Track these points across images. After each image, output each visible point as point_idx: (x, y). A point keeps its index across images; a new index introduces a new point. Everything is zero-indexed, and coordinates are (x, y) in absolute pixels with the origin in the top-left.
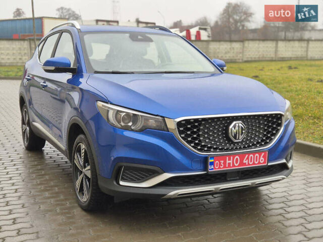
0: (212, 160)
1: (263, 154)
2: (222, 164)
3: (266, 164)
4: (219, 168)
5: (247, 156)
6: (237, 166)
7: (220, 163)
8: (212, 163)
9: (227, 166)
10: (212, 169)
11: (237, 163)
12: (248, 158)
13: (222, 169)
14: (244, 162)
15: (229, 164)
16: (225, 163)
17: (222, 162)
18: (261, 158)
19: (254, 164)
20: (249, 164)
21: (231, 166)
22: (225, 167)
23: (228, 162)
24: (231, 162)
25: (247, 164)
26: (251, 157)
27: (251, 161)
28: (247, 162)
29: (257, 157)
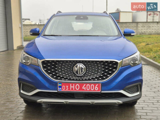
0: (60, 85)
1: (97, 85)
2: (67, 88)
3: (100, 91)
4: (65, 90)
5: (85, 85)
6: (78, 90)
7: (66, 87)
8: (60, 87)
9: (71, 89)
11: (77, 88)
12: (86, 86)
13: (67, 90)
14: (83, 88)
15: (72, 88)
16: (69, 87)
17: (67, 86)
18: (96, 87)
19: (90, 90)
20: (86, 90)
21: (74, 89)
22: (69, 89)
23: (71, 87)
24: (73, 87)
25: (85, 90)
26: (88, 86)
27: (88, 88)
28: (85, 88)
29: (92, 86)
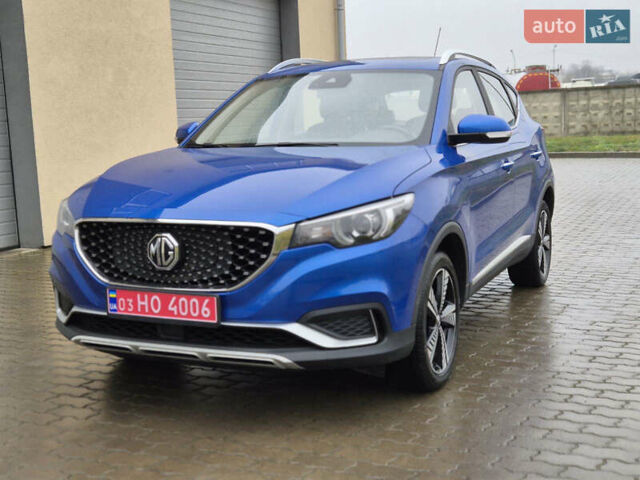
0: (113, 295)
1: (206, 301)
2: (130, 304)
3: (215, 321)
4: (126, 311)
5: (174, 299)
6: (156, 313)
7: (127, 303)
8: (114, 301)
9: (139, 310)
10: (115, 310)
11: (156, 308)
12: (176, 303)
13: (130, 312)
14: (170, 308)
15: (143, 307)
16: (135, 303)
17: (130, 301)
18: (204, 308)
19: (189, 315)
20: (179, 315)
21: (147, 310)
22: (135, 310)
23: (140, 303)
24: (146, 303)
25: (176, 313)
26: (183, 303)
27: (184, 310)
28: (175, 309)
29: (194, 303)
